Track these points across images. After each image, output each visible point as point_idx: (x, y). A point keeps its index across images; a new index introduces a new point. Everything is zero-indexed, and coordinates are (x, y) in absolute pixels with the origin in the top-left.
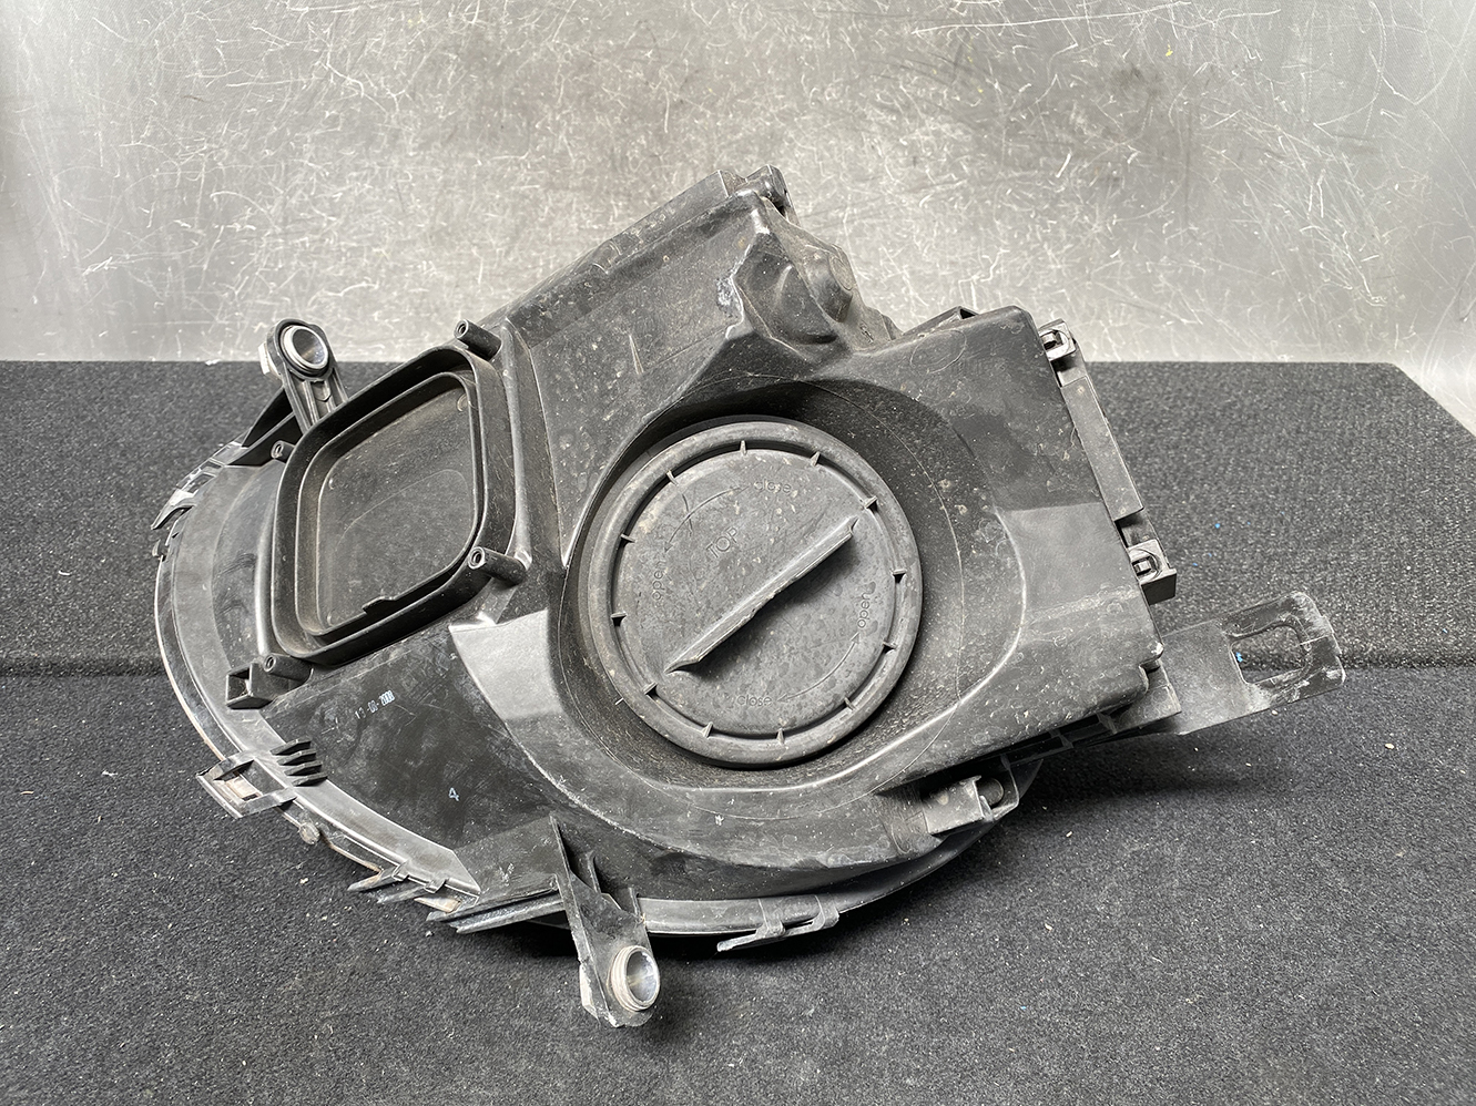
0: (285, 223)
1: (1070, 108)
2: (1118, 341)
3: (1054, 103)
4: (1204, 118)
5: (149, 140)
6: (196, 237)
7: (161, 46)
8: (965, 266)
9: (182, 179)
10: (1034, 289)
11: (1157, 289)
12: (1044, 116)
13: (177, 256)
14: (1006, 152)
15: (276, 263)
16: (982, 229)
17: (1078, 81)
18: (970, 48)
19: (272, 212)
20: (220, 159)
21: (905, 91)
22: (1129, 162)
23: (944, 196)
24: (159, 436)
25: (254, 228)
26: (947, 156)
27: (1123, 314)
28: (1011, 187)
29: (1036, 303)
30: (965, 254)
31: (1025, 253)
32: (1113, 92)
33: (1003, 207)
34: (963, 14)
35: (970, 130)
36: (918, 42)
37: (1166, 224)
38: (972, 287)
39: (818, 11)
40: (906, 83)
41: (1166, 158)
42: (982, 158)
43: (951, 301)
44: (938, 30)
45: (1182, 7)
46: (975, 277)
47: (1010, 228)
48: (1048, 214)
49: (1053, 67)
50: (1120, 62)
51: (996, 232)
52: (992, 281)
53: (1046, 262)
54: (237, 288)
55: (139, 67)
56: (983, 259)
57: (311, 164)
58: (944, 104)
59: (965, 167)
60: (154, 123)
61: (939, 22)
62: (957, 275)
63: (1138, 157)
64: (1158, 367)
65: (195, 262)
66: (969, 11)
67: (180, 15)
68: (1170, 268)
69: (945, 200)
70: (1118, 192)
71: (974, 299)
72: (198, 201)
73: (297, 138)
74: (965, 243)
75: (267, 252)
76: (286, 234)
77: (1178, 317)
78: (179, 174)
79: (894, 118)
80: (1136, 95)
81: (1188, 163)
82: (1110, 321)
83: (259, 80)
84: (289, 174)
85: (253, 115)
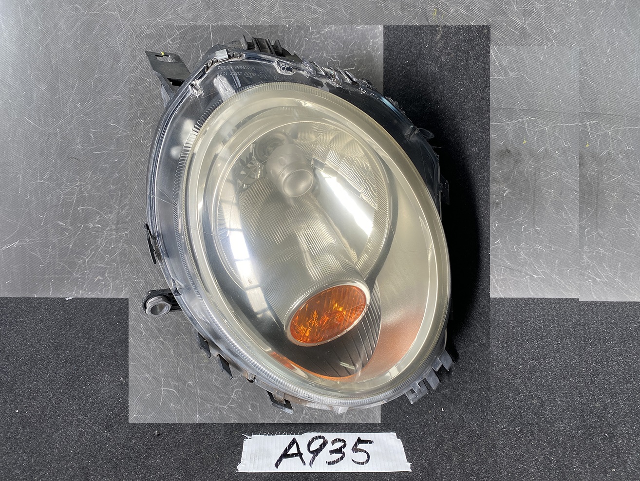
0: (118, 223)
5: (48, 179)
6: (65, 229)
7: (60, 132)
9: (63, 200)
13: (55, 240)
15: (110, 245)
19: (112, 217)
20: (86, 190)
22: (505, 195)
25: (100, 226)
41: (522, 193)
50: (501, 146)
54: (87, 258)
55: (47, 142)
60: (51, 171)
63: (509, 193)
65: (65, 244)
67: (72, 117)
72: (71, 212)
75: (106, 239)
76: (117, 230)
78: (62, 197)
80: (508, 162)
81: (535, 196)
83: (111, 150)
84: (123, 198)
85: (106, 168)
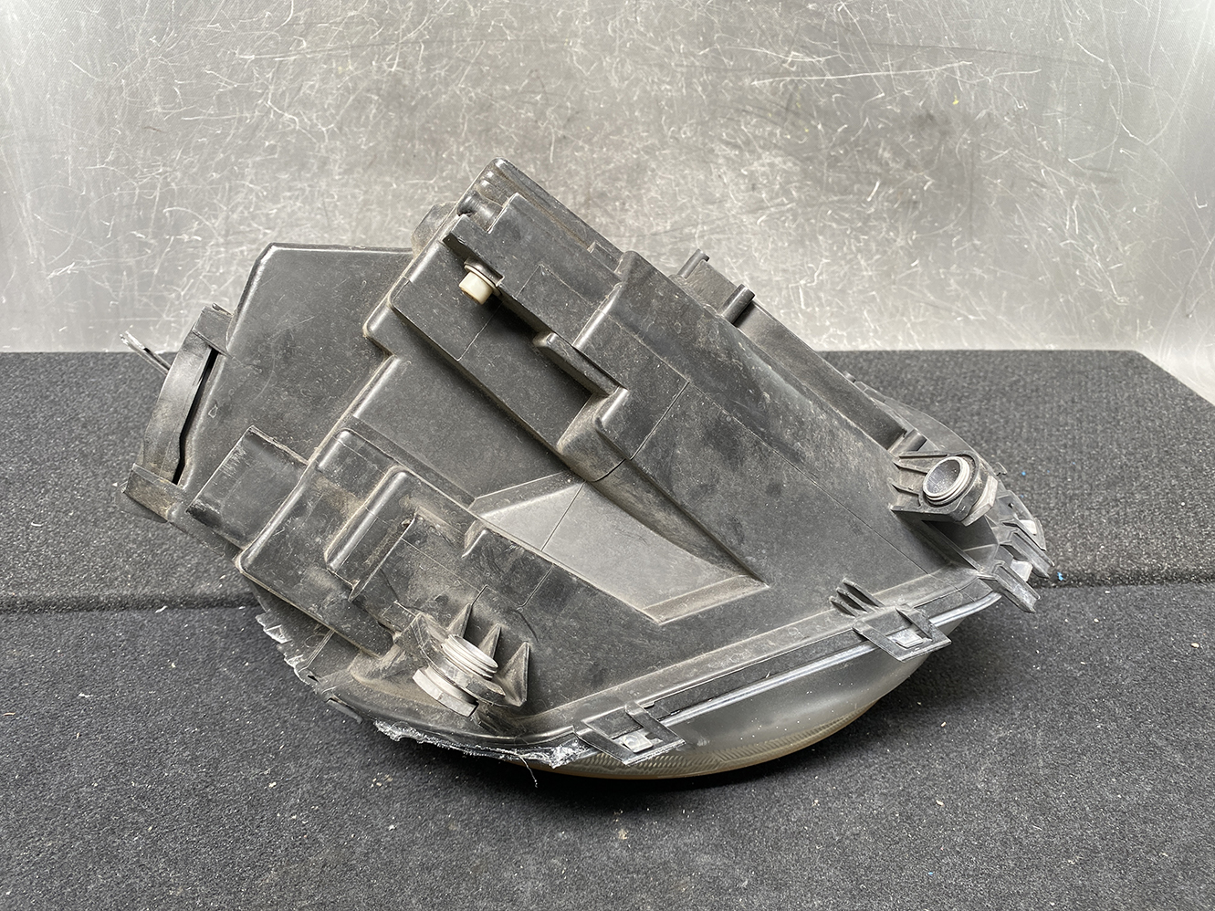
0: (227, 235)
1: (878, 144)
2: (919, 334)
3: (866, 141)
4: (983, 154)
5: (113, 163)
6: (146, 244)
7: (127, 85)
8: (794, 273)
9: (140, 196)
10: (851, 292)
11: (949, 291)
12: (858, 151)
13: (131, 262)
14: (827, 180)
15: (218, 269)
16: (808, 243)
17: (885, 123)
18: (798, 97)
19: (217, 224)
20: (173, 180)
21: (746, 130)
22: (925, 188)
23: (778, 216)
24: (115, 411)
25: (199, 239)
26: (780, 184)
27: (922, 311)
28: (831, 208)
29: (852, 303)
30: (794, 263)
31: (843, 262)
32: (913, 133)
33: (825, 225)
34: (794, 69)
35: (798, 162)
36: (757, 91)
37: (955, 239)
38: (800, 291)
39: (676, 65)
40: (747, 124)
41: (954, 186)
42: (808, 185)
43: (784, 301)
44: (772, 83)
45: (965, 66)
46: (802, 282)
47: (830, 242)
48: (861, 231)
49: (865, 112)
50: (917, 109)
51: (819, 246)
52: (816, 285)
53: (860, 270)
54: (183, 290)
55: (107, 102)
56: (809, 268)
57: (251, 186)
58: (777, 141)
59: (794, 193)
60: (118, 149)
61: (774, 75)
62: (788, 280)
63: (932, 185)
64: (953, 354)
65: (147, 267)
66: (797, 67)
67: (144, 60)
68: (958, 275)
69: (778, 219)
70: (917, 213)
71: (802, 299)
72: (153, 216)
73: (240, 163)
74: (795, 254)
75: (210, 260)
76: (227, 244)
77: (966, 313)
78: (137, 191)
79: (737, 153)
80: (930, 135)
81: (972, 189)
82: (912, 318)
83: (210, 115)
84: (232, 194)
85: (203, 144)
